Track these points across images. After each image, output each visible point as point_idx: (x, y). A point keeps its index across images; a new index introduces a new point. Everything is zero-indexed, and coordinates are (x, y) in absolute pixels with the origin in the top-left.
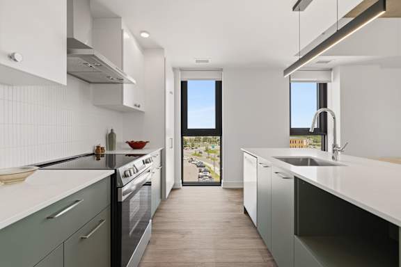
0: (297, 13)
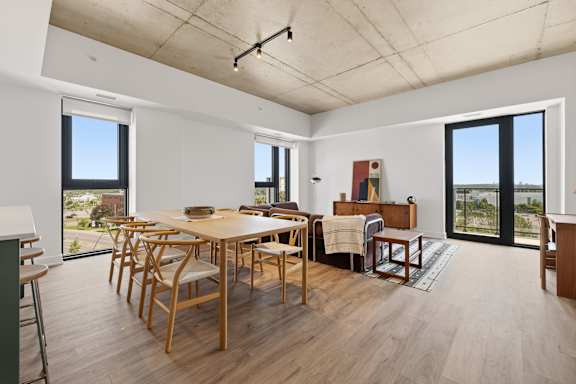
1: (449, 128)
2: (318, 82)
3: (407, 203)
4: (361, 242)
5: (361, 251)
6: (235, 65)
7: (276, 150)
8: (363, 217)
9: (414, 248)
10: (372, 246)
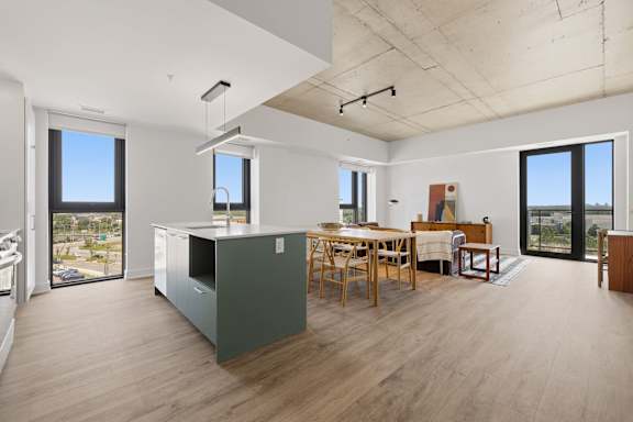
0: (204, 102)
1: (524, 155)
2: (404, 118)
3: (482, 223)
4: (449, 251)
5: (450, 258)
6: (341, 111)
7: (355, 175)
8: (450, 232)
9: (493, 260)
10: (458, 256)
